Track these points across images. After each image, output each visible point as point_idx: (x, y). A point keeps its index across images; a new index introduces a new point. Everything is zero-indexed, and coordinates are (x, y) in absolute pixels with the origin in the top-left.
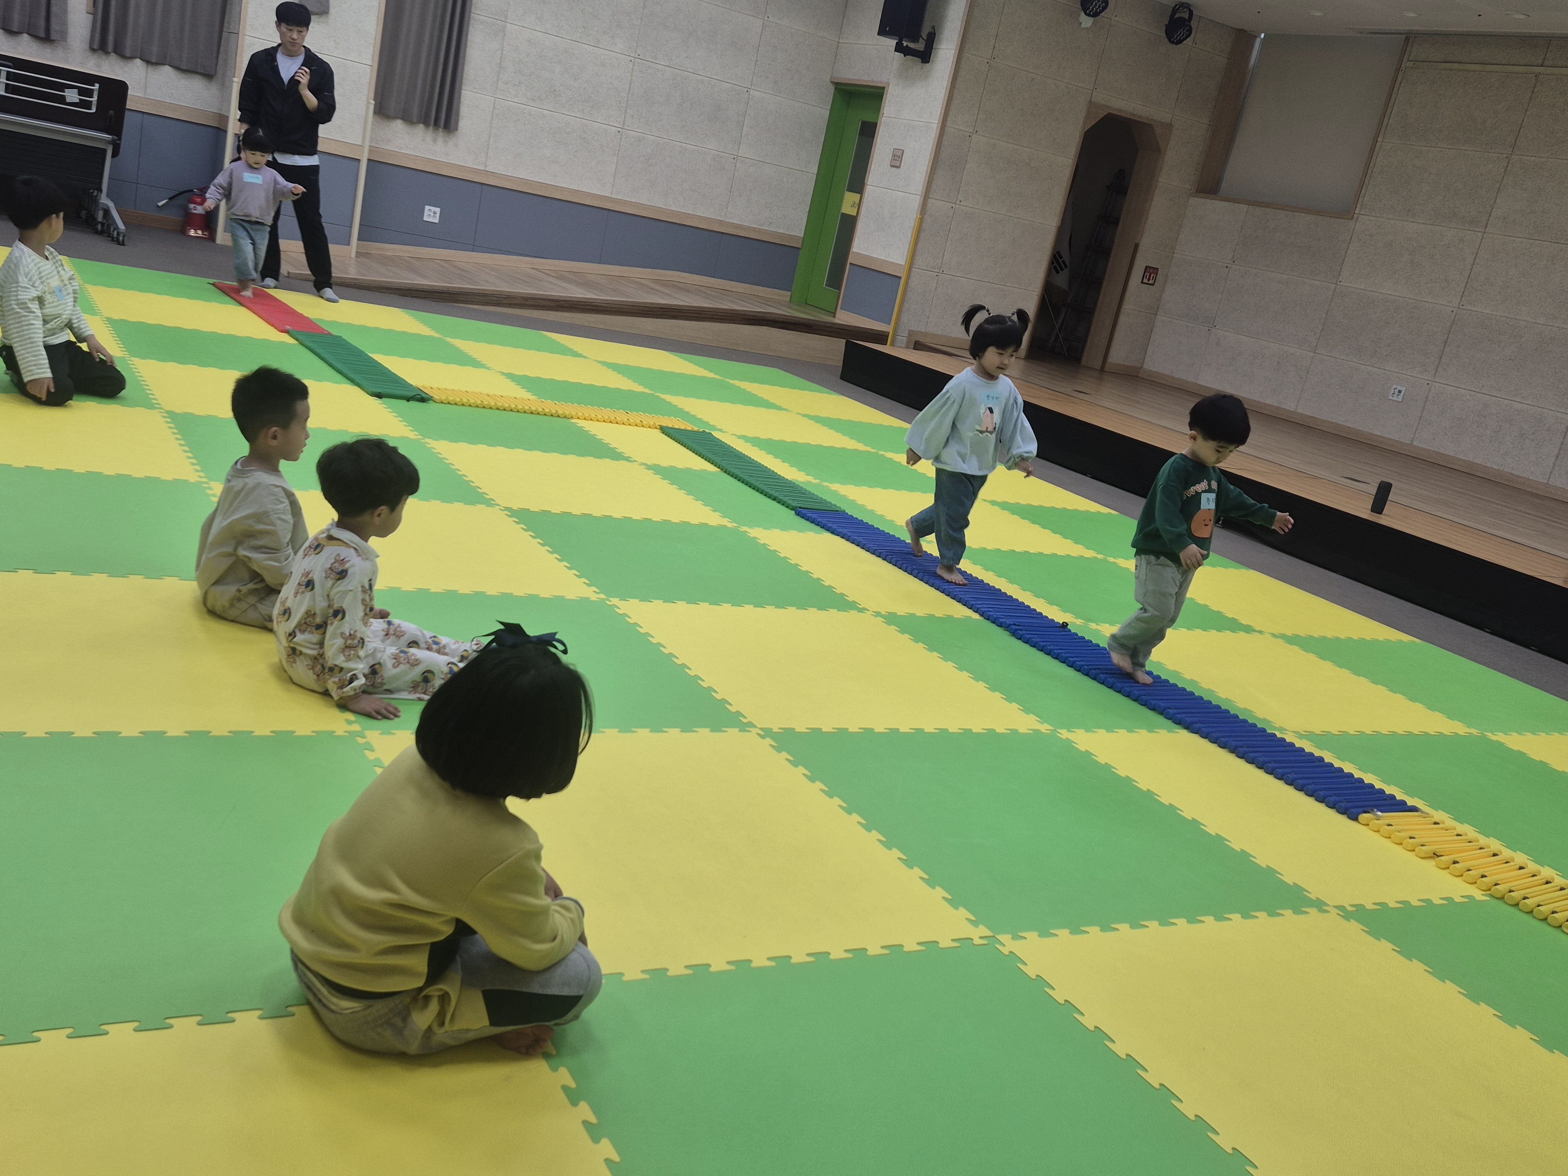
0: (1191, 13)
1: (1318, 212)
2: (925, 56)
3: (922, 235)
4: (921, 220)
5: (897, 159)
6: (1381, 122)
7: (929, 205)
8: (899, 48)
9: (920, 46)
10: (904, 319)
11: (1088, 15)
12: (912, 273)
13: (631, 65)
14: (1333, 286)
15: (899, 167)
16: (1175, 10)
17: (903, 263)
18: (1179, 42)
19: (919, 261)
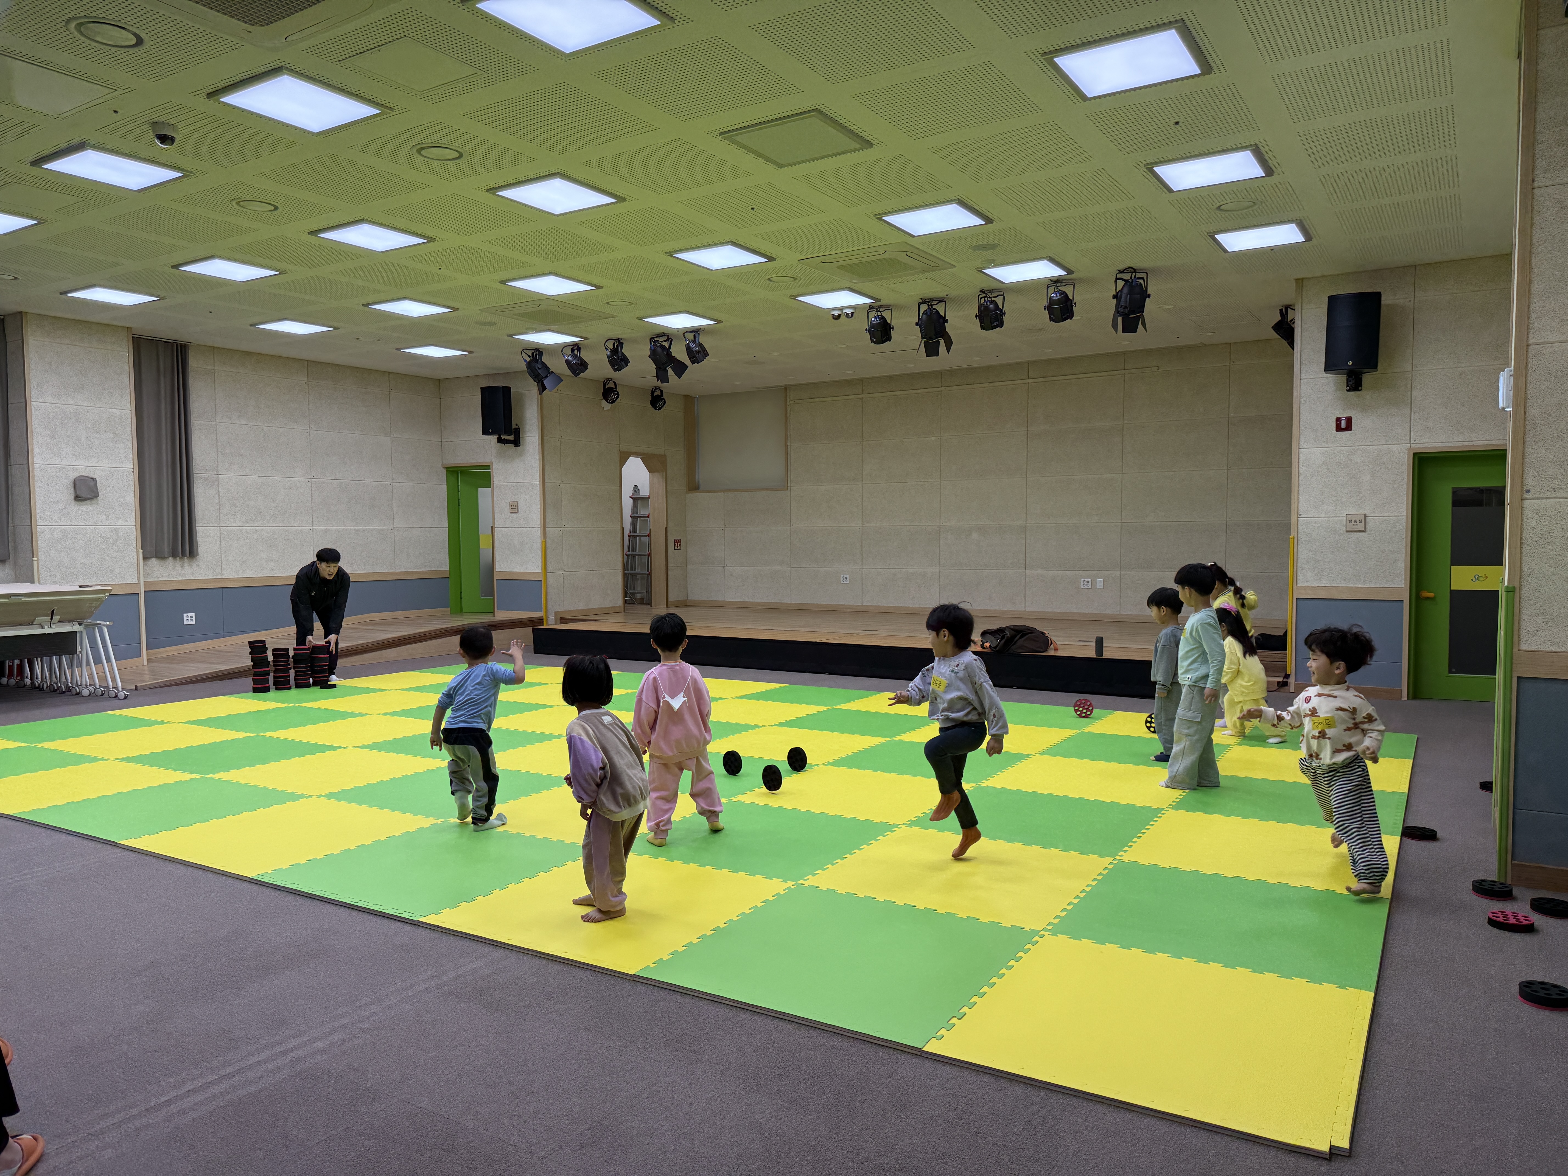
0: (662, 391)
1: (767, 489)
2: (517, 442)
3: (548, 551)
4: (545, 542)
5: (514, 508)
6: (786, 435)
7: (548, 532)
8: (500, 441)
9: (511, 438)
10: (550, 606)
11: (609, 403)
12: (548, 576)
13: (309, 484)
14: (789, 528)
15: (517, 513)
16: (653, 392)
17: (540, 571)
18: (660, 409)
19: (550, 568)
